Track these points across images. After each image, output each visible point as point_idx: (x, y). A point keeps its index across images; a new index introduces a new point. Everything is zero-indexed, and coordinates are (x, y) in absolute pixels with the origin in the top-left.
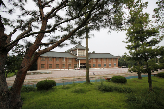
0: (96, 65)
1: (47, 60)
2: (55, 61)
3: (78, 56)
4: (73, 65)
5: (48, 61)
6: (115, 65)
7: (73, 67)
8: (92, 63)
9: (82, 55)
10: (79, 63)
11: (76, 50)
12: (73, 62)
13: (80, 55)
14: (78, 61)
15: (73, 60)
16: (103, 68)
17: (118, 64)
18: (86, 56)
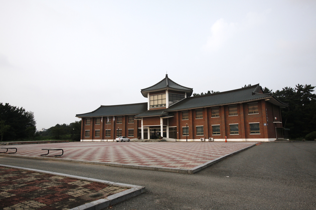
0: (189, 130)
1: (92, 123)
3: (149, 108)
8: (178, 125)
13: (153, 106)
17: (265, 124)
18: (167, 107)
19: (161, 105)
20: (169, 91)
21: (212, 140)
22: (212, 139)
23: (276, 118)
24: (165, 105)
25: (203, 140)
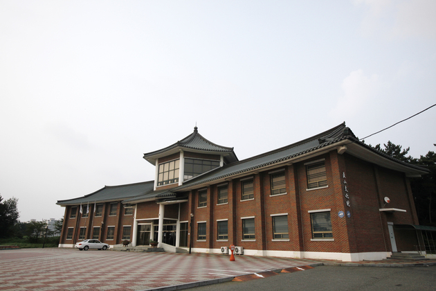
3: (155, 188)
17: (341, 214)
18: (180, 184)
19: (173, 181)
20: (186, 154)
21: (240, 252)
22: (239, 248)
23: (387, 199)
24: (178, 179)
25: (225, 252)
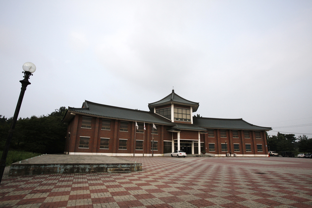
0: (215, 146)
1: (97, 126)
2: (118, 131)
3: (173, 120)
4: (163, 143)
5: (99, 128)
6: (259, 147)
7: (163, 150)
8: (206, 140)
9: (182, 119)
10: (179, 140)
11: (170, 105)
12: (162, 135)
13: (177, 119)
14: (177, 133)
15: (163, 132)
16: (232, 155)
17: (266, 146)
18: (192, 123)
22: (236, 154)
